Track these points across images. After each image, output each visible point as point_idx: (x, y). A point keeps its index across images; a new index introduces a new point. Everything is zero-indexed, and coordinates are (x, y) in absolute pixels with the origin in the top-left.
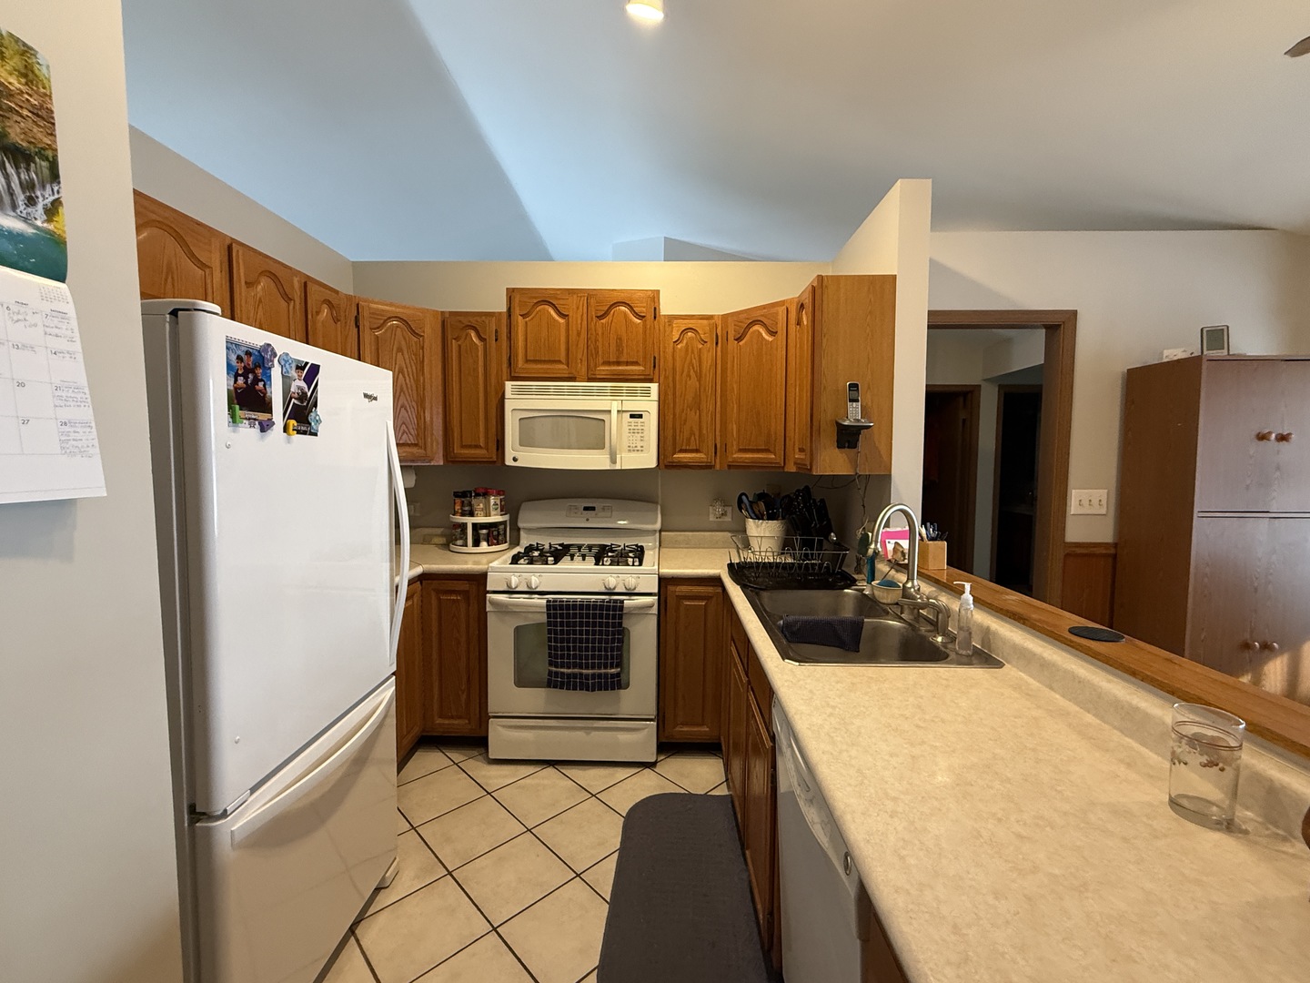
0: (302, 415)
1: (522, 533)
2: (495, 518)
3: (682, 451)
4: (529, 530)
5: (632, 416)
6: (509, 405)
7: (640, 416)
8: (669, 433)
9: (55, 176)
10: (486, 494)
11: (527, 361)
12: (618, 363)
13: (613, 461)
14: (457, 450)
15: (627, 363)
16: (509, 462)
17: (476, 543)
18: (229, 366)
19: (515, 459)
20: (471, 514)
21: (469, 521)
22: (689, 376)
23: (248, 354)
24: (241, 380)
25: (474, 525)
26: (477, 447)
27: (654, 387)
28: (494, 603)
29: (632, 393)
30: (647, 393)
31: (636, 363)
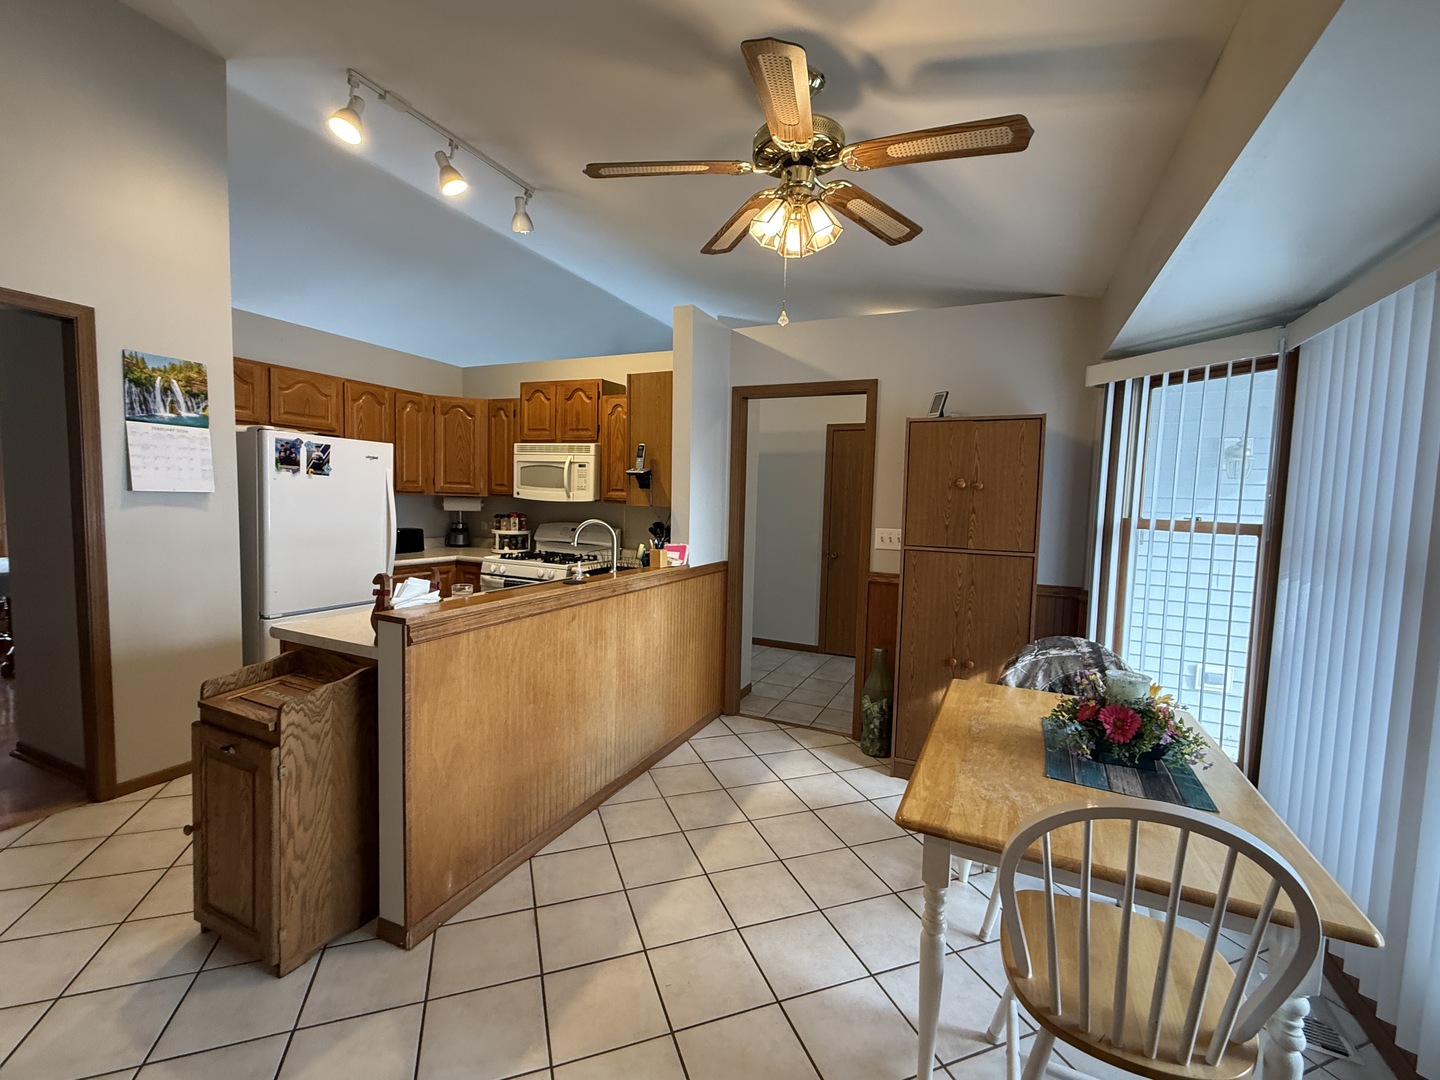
0: (319, 466)
1: (538, 545)
2: (514, 532)
3: (613, 490)
4: (542, 543)
5: (580, 466)
6: (516, 458)
7: (584, 466)
8: (605, 478)
9: (206, 398)
10: (509, 516)
11: (529, 430)
12: (578, 430)
13: (569, 497)
14: (493, 487)
15: (583, 430)
16: (515, 496)
17: (502, 548)
18: (277, 449)
19: (518, 493)
20: (499, 528)
21: (498, 532)
22: (617, 437)
23: (287, 443)
24: (282, 454)
25: (500, 536)
26: (504, 485)
27: (592, 446)
28: (484, 580)
29: (580, 450)
30: (588, 450)
31: (587, 430)
